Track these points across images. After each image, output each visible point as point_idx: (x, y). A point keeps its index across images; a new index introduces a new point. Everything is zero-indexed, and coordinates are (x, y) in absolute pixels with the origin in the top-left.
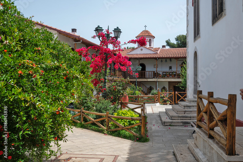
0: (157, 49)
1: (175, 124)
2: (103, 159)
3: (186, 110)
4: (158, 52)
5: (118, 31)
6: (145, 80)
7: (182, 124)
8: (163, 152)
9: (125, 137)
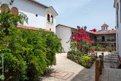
0: (109, 31)
1: (106, 62)
2: (69, 74)
3: (112, 56)
4: (110, 32)
5: (85, 27)
6: (104, 42)
7: (109, 62)
8: (92, 74)
9: (83, 66)
